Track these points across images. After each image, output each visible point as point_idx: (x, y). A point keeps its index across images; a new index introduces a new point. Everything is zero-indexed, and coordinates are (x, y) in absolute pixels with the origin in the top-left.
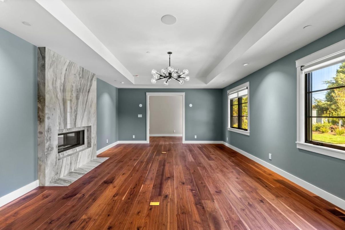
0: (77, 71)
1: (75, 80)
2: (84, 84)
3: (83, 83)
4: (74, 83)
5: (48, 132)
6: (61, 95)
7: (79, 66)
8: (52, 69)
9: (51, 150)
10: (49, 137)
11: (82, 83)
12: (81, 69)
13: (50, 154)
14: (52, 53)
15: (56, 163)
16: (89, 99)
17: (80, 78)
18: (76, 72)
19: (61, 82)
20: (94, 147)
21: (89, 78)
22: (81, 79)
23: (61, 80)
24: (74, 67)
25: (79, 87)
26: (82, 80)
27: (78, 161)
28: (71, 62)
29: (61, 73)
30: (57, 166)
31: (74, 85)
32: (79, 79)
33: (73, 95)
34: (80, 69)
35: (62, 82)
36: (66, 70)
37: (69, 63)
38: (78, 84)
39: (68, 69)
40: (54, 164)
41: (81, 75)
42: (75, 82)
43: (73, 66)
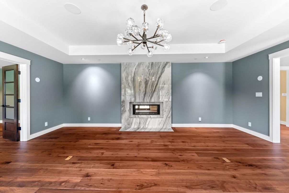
0: (146, 67)
2: (154, 73)
3: (152, 73)
4: (143, 74)
5: (123, 102)
6: (131, 84)
7: (148, 63)
8: (125, 72)
9: (125, 112)
10: (123, 105)
12: (151, 64)
14: (125, 64)
15: (128, 119)
16: (160, 83)
19: (131, 77)
21: (160, 68)
22: (150, 70)
23: (131, 75)
24: (142, 65)
25: (148, 76)
26: (151, 71)
28: (140, 63)
29: (132, 72)
30: (129, 121)
31: (143, 76)
32: (147, 71)
34: (149, 64)
35: (133, 76)
36: (136, 69)
37: (138, 64)
38: (147, 74)
39: (137, 68)
40: (127, 119)
41: (150, 68)
42: (144, 74)
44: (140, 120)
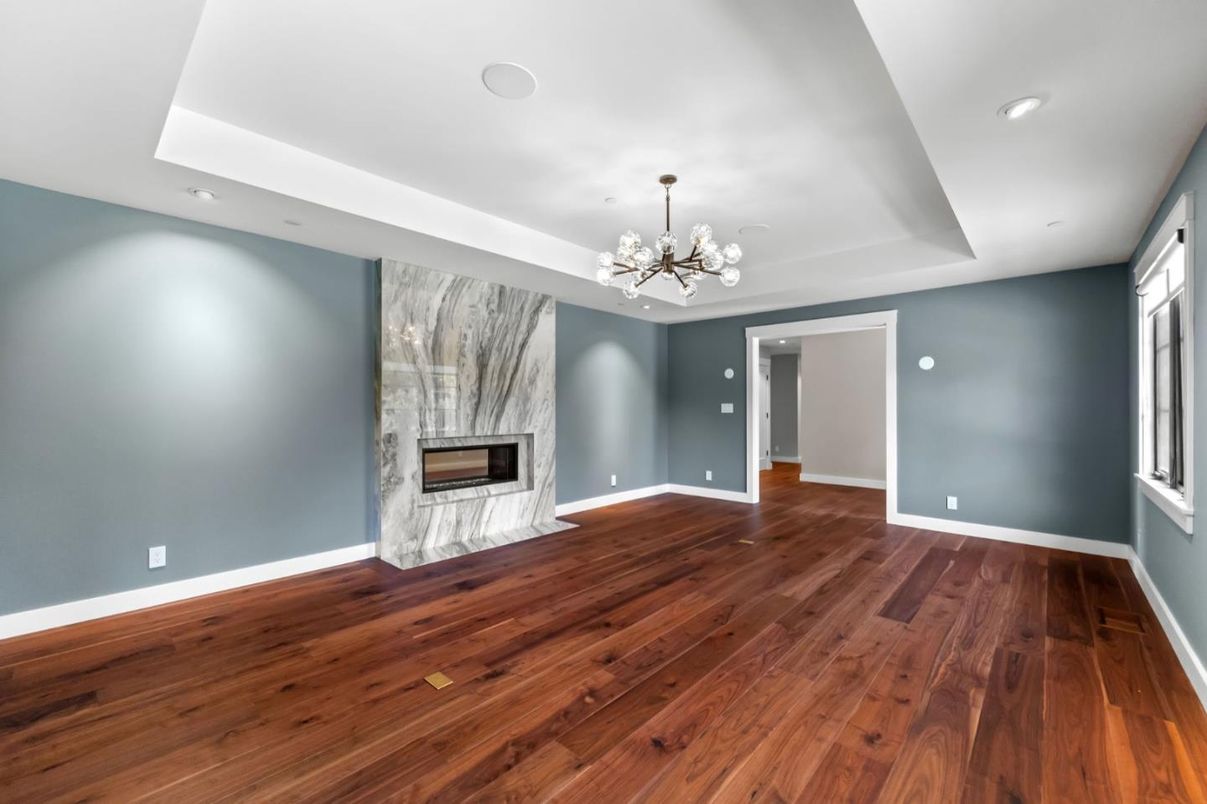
0: (481, 297)
1: (473, 320)
2: (507, 326)
3: (501, 325)
4: (470, 327)
5: (389, 442)
6: (426, 359)
7: (486, 284)
8: (399, 304)
9: (397, 483)
10: (390, 453)
11: (497, 325)
12: (497, 290)
13: (393, 491)
14: (400, 268)
15: (411, 514)
16: (525, 364)
17: (490, 313)
18: (477, 298)
19: (427, 330)
20: (546, 490)
21: (526, 310)
22: (496, 315)
23: (427, 324)
24: (469, 287)
25: (489, 334)
26: (498, 318)
27: (485, 518)
28: (459, 279)
29: (428, 309)
30: (414, 521)
31: (470, 333)
32: (487, 316)
33: (464, 356)
34: (490, 292)
35: (432, 326)
36: (444, 299)
37: (454, 281)
38: (486, 327)
39: (448, 297)
40: (407, 515)
41: (494, 306)
42: (473, 325)
43: (467, 286)
44: (458, 509)
